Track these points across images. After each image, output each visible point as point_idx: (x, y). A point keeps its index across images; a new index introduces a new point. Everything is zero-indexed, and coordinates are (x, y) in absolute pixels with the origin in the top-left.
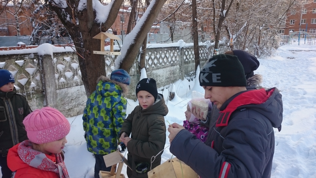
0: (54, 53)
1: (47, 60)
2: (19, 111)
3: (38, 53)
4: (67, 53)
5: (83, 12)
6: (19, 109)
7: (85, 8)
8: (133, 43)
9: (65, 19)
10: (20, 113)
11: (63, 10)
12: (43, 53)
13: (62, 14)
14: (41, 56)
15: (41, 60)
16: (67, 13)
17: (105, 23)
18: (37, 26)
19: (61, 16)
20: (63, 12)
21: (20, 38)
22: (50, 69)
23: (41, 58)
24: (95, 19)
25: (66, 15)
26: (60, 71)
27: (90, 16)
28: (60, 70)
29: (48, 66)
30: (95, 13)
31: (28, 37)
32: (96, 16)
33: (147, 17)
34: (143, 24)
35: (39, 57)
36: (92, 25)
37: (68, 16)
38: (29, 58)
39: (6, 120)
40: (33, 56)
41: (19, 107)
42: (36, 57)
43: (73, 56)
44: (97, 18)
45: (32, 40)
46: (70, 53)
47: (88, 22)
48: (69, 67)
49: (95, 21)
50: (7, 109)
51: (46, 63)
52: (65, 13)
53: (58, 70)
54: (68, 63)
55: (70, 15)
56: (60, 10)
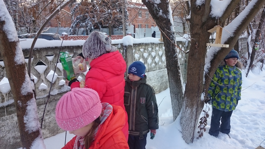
0: (133, 44)
1: (130, 50)
2: (141, 100)
3: (123, 44)
4: (142, 44)
5: (202, 7)
6: (141, 98)
7: (203, 3)
8: (232, 36)
9: (158, 14)
10: (141, 102)
11: (156, 5)
12: (127, 44)
13: (154, 9)
14: (126, 46)
15: (125, 50)
16: (160, 9)
17: (221, 17)
18: (75, 19)
19: (154, 11)
20: (156, 7)
21: (61, 29)
22: (131, 58)
23: (125, 48)
24: (210, 14)
25: (158, 10)
26: (136, 60)
27: (207, 10)
28: (136, 58)
29: (130, 55)
30: (210, 8)
31: (67, 29)
32: (211, 10)
33: (250, 11)
34: (245, 18)
35: (124, 47)
36: (207, 19)
37: (161, 11)
38: (117, 48)
39: (129, 105)
40: (120, 46)
41: (142, 97)
42: (122, 47)
43: (145, 47)
44: (212, 12)
45: (72, 31)
46: (143, 44)
47: (203, 16)
48: (142, 56)
49: (210, 15)
50: (132, 96)
51: (129, 53)
52: (157, 8)
53: (135, 59)
54: (142, 53)
55: (163, 10)
56: (152, 6)
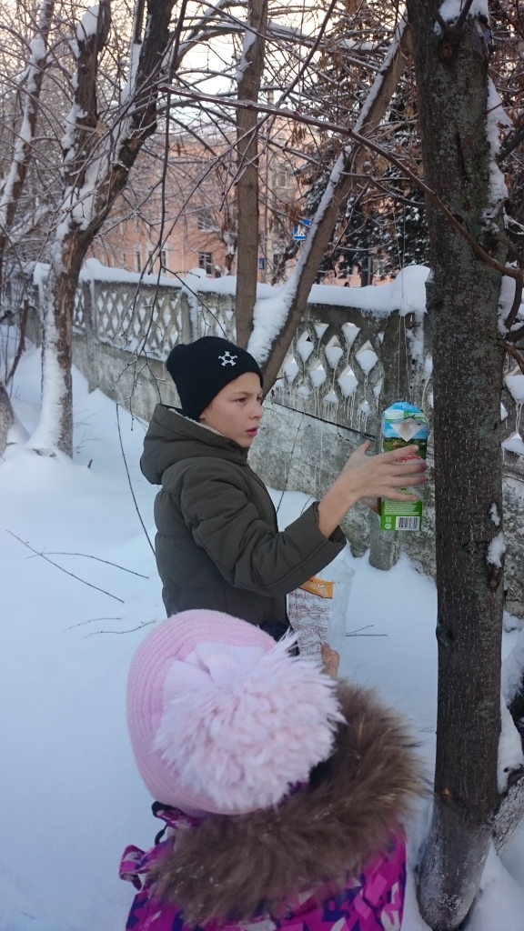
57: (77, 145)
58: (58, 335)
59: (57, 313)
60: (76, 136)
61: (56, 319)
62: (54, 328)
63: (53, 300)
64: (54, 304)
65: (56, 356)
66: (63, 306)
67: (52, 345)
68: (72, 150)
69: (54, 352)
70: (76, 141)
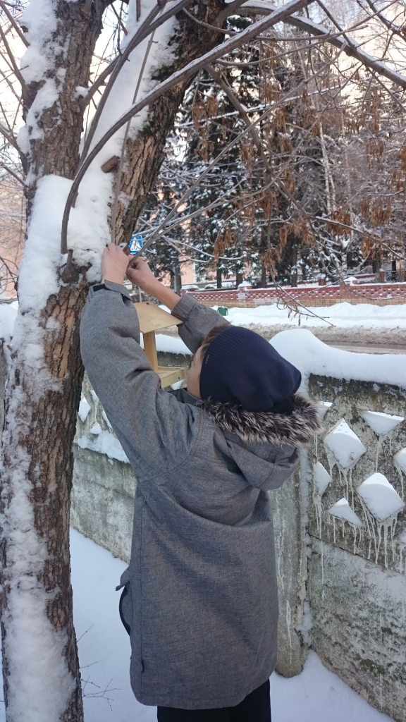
57: (62, 72)
58: (43, 551)
59: (37, 495)
60: (58, 49)
61: (36, 511)
62: (32, 535)
63: (26, 464)
64: (29, 475)
65: (42, 606)
66: (52, 476)
67: (29, 582)
68: (50, 83)
69: (37, 597)
70: (59, 61)
